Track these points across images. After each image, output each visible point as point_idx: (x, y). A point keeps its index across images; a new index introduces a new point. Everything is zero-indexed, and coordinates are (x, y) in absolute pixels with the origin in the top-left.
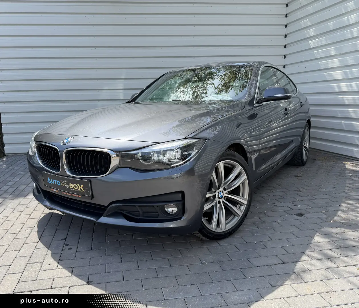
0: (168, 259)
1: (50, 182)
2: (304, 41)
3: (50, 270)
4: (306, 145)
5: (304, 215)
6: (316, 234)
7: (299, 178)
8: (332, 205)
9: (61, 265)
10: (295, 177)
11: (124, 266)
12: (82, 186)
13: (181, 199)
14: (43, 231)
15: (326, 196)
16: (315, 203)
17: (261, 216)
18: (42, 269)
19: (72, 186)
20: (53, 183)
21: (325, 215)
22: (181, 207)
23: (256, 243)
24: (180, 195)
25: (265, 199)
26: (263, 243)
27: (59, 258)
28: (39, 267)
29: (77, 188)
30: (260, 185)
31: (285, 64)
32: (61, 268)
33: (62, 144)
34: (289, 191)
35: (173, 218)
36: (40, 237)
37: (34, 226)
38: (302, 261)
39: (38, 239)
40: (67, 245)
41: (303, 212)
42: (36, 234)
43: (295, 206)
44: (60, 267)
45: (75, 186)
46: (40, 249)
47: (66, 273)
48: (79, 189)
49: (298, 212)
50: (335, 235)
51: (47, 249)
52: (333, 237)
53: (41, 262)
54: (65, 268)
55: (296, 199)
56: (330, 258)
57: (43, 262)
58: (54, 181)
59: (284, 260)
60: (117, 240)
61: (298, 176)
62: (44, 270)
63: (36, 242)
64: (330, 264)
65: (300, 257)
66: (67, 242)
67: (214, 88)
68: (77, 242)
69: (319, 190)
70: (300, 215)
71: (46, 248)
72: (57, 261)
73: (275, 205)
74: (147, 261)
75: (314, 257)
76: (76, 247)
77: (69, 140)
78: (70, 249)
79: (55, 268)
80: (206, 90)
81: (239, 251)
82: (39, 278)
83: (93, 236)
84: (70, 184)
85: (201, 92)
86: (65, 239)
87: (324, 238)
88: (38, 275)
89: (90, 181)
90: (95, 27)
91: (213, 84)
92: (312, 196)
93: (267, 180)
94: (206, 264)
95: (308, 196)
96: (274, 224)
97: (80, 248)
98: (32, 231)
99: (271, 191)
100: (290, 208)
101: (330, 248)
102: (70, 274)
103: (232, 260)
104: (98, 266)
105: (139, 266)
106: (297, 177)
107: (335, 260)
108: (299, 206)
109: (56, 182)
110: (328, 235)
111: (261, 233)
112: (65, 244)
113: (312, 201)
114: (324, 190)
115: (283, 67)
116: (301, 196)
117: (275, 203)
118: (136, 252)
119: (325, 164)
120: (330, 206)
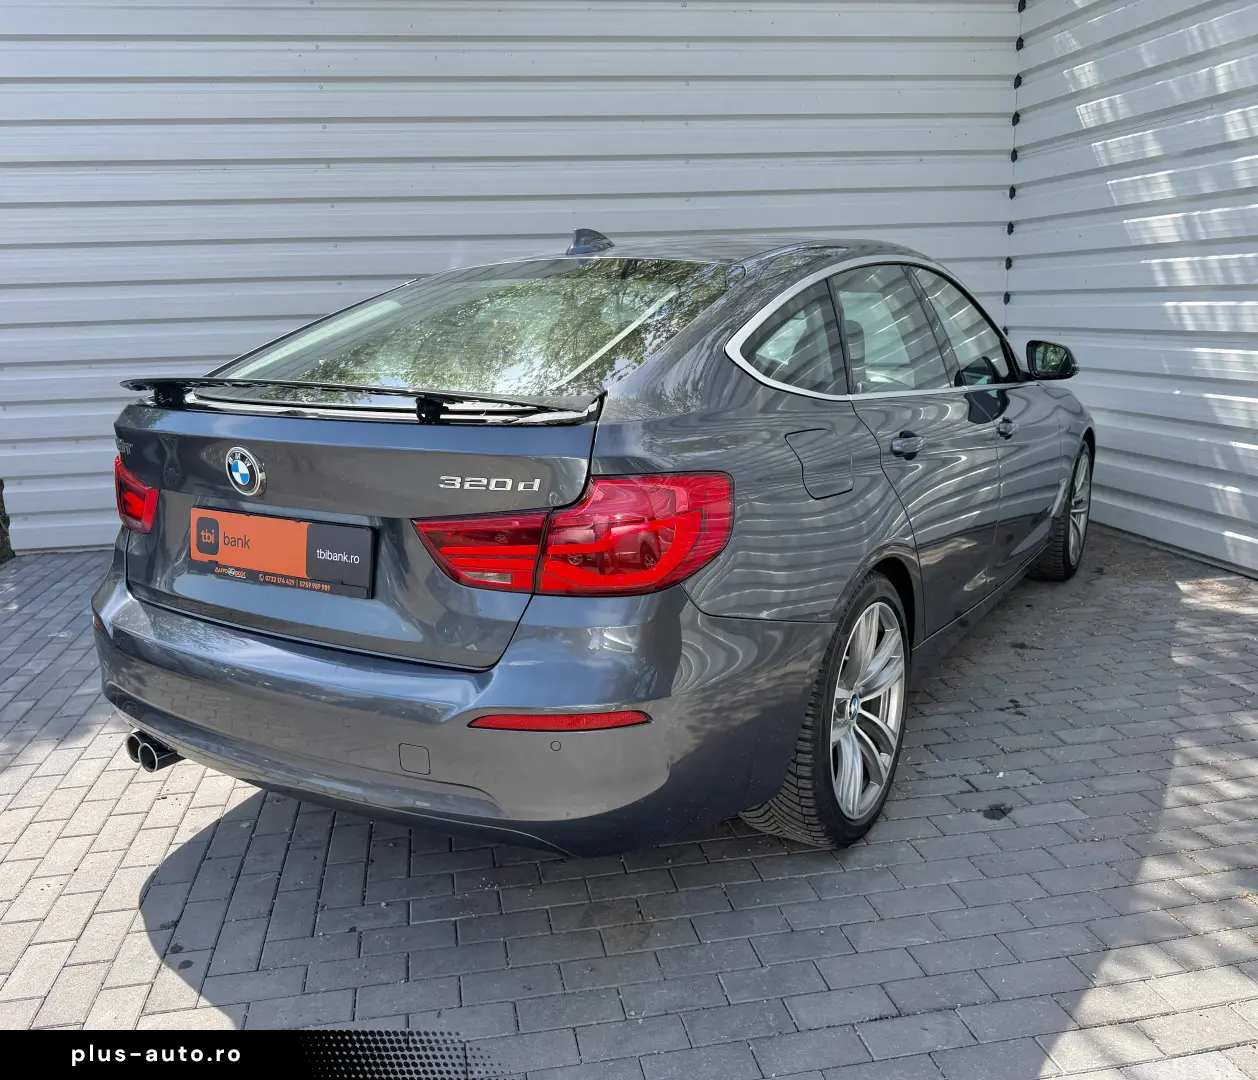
0: (514, 1004)
2: (1075, 139)
5: (1010, 814)
6: (1034, 891)
7: (1027, 651)
8: (1115, 771)
10: (1013, 650)
14: (102, 888)
15: (1100, 733)
16: (1056, 762)
21: (1082, 810)
23: (821, 934)
26: (848, 931)
31: (1012, 219)
34: (981, 709)
37: (75, 870)
38: (962, 1006)
39: (81, 926)
40: (177, 949)
41: (1008, 799)
43: (986, 775)
46: (82, 968)
49: (992, 802)
50: (1094, 897)
51: (104, 968)
52: (1088, 904)
55: (998, 746)
56: (1057, 993)
59: (902, 1003)
60: (353, 930)
61: (1022, 646)
63: (72, 939)
66: (178, 939)
68: (215, 934)
69: (1083, 705)
70: (997, 812)
71: (104, 961)
73: (921, 769)
74: (439, 1012)
75: (1005, 989)
76: (208, 958)
81: (762, 966)
83: (271, 912)
86: (176, 924)
90: (328, 86)
92: (1053, 732)
94: (640, 1021)
95: (1041, 731)
96: (902, 849)
97: (221, 963)
100: (968, 781)
101: (1067, 949)
103: (729, 1004)
106: (1020, 651)
107: (1074, 998)
108: (1001, 774)
111: (849, 889)
112: (171, 945)
113: (1048, 751)
114: (1100, 706)
115: (1006, 228)
116: (1018, 734)
117: (919, 764)
118: (410, 979)
119: (1126, 590)
120: (1107, 774)
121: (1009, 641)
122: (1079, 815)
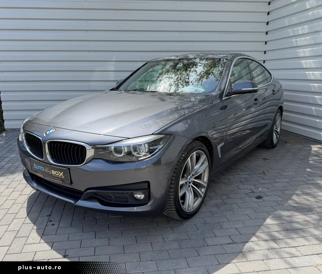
0: (136, 236)
1: (36, 168)
3: (34, 244)
4: (278, 130)
5: (262, 198)
6: (269, 216)
7: (267, 160)
8: (290, 189)
9: (43, 240)
10: (263, 160)
11: (97, 242)
12: (62, 173)
13: (147, 187)
14: (31, 207)
15: (286, 180)
16: (274, 187)
17: (224, 197)
18: (26, 243)
19: (54, 172)
20: (39, 168)
21: (281, 198)
22: (147, 194)
23: (214, 224)
24: (147, 184)
25: (231, 181)
26: (221, 224)
27: (42, 233)
28: (25, 241)
29: (58, 175)
30: (230, 167)
32: (43, 243)
33: (45, 135)
34: (255, 173)
35: (141, 203)
36: (28, 213)
37: (24, 202)
38: (250, 242)
39: (26, 215)
40: (51, 221)
41: (262, 195)
42: (25, 209)
43: (256, 189)
44: (42, 241)
45: (57, 173)
46: (27, 224)
47: (47, 247)
48: (60, 176)
49: (258, 195)
50: (284, 218)
51: (33, 225)
52: (283, 220)
53: (26, 237)
54: (46, 243)
55: (259, 182)
56: (275, 239)
57: (28, 236)
58: (39, 167)
59: (235, 241)
60: (95, 218)
61: (265, 159)
62: (28, 244)
63: (24, 218)
64: (273, 245)
65: (250, 238)
66: (51, 219)
67: (196, 74)
68: (60, 218)
69: (282, 173)
70: (259, 197)
71: (33, 223)
72: (41, 236)
73: (239, 187)
74: (117, 238)
75: (261, 238)
76: (58, 223)
77: (51, 131)
78: (53, 225)
79: (38, 242)
80: (188, 76)
81: (198, 231)
82: (23, 251)
83: (74, 214)
84: (52, 171)
85: (184, 78)
86: (50, 215)
87: (275, 220)
88: (23, 249)
89: (69, 169)
91: (196, 71)
92: (273, 179)
93: (237, 162)
94: (168, 242)
95: (270, 179)
96: (234, 205)
97: (62, 225)
98: (22, 206)
99: (238, 173)
100: (251, 190)
101: (277, 230)
102: (50, 248)
103: (190, 239)
104: (75, 241)
105: (110, 242)
106: (265, 160)
107: (279, 241)
108: (260, 189)
109: (41, 168)
110: (278, 218)
111: (220, 214)
112: (49, 220)
113: (272, 184)
114: (286, 174)
115: (264, 52)
116: (264, 180)
117: (239, 186)
118: (109, 230)
119: (293, 147)
120: (288, 190)
121: (262, 158)
122: (281, 199)
